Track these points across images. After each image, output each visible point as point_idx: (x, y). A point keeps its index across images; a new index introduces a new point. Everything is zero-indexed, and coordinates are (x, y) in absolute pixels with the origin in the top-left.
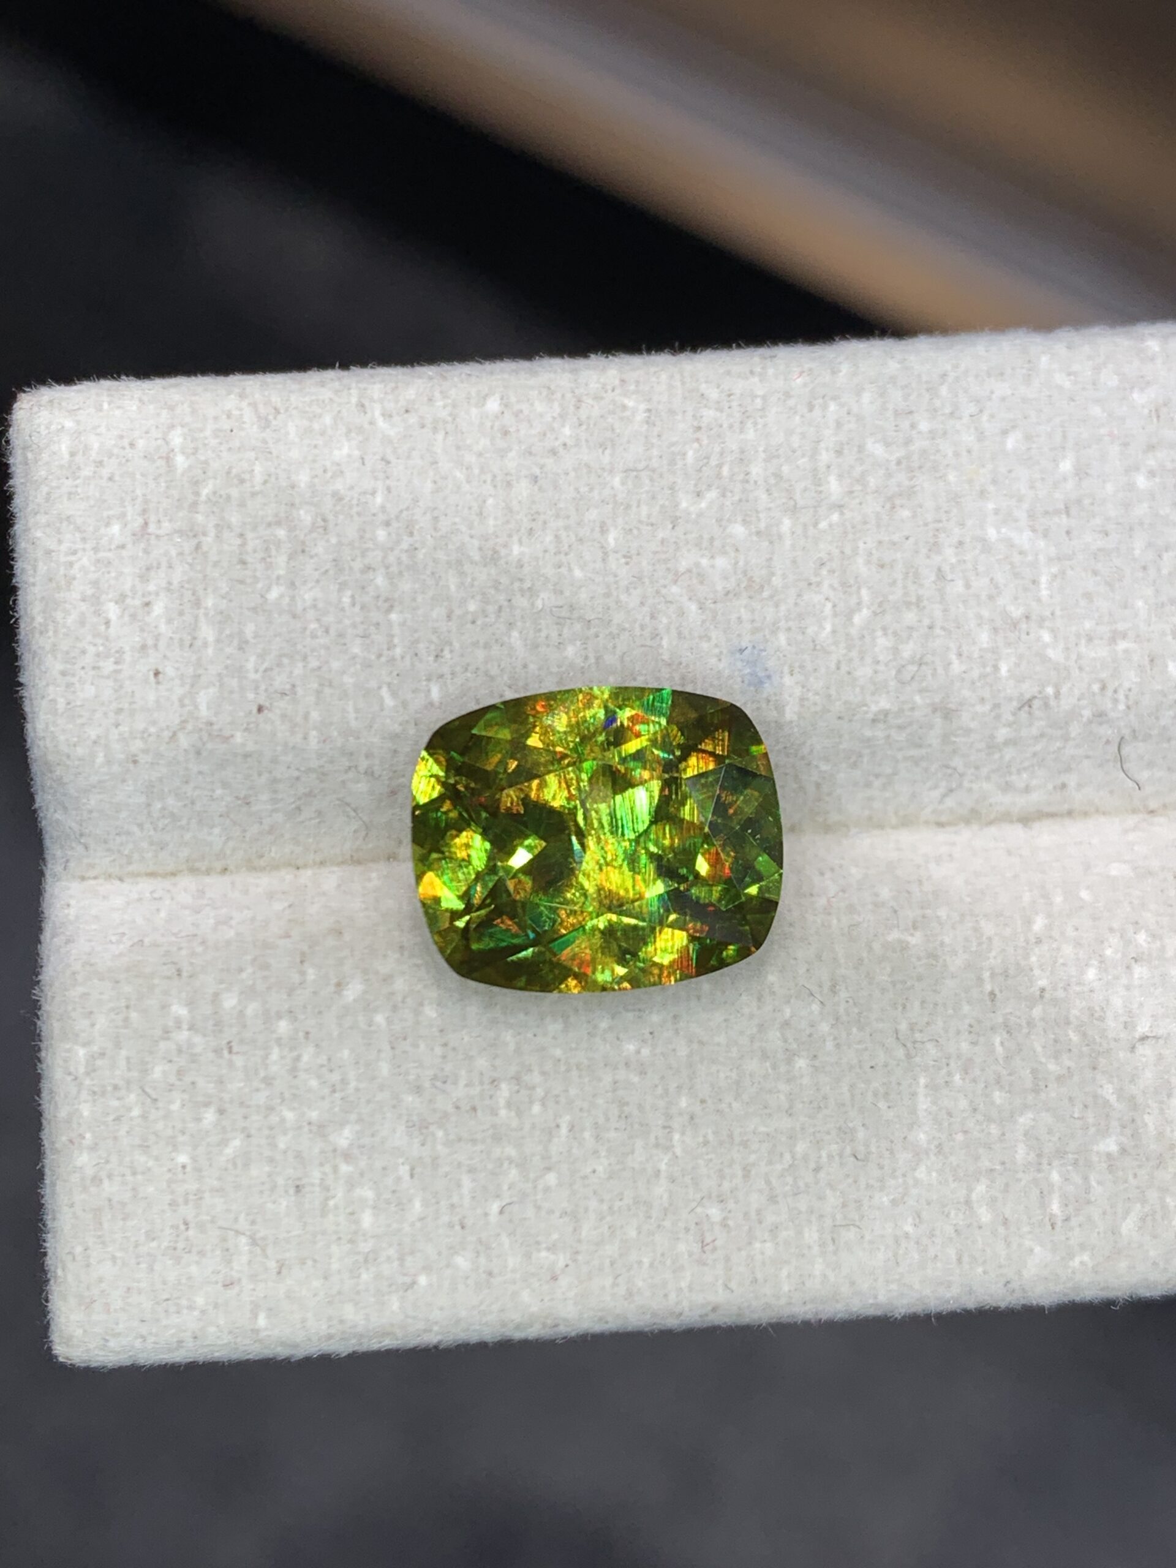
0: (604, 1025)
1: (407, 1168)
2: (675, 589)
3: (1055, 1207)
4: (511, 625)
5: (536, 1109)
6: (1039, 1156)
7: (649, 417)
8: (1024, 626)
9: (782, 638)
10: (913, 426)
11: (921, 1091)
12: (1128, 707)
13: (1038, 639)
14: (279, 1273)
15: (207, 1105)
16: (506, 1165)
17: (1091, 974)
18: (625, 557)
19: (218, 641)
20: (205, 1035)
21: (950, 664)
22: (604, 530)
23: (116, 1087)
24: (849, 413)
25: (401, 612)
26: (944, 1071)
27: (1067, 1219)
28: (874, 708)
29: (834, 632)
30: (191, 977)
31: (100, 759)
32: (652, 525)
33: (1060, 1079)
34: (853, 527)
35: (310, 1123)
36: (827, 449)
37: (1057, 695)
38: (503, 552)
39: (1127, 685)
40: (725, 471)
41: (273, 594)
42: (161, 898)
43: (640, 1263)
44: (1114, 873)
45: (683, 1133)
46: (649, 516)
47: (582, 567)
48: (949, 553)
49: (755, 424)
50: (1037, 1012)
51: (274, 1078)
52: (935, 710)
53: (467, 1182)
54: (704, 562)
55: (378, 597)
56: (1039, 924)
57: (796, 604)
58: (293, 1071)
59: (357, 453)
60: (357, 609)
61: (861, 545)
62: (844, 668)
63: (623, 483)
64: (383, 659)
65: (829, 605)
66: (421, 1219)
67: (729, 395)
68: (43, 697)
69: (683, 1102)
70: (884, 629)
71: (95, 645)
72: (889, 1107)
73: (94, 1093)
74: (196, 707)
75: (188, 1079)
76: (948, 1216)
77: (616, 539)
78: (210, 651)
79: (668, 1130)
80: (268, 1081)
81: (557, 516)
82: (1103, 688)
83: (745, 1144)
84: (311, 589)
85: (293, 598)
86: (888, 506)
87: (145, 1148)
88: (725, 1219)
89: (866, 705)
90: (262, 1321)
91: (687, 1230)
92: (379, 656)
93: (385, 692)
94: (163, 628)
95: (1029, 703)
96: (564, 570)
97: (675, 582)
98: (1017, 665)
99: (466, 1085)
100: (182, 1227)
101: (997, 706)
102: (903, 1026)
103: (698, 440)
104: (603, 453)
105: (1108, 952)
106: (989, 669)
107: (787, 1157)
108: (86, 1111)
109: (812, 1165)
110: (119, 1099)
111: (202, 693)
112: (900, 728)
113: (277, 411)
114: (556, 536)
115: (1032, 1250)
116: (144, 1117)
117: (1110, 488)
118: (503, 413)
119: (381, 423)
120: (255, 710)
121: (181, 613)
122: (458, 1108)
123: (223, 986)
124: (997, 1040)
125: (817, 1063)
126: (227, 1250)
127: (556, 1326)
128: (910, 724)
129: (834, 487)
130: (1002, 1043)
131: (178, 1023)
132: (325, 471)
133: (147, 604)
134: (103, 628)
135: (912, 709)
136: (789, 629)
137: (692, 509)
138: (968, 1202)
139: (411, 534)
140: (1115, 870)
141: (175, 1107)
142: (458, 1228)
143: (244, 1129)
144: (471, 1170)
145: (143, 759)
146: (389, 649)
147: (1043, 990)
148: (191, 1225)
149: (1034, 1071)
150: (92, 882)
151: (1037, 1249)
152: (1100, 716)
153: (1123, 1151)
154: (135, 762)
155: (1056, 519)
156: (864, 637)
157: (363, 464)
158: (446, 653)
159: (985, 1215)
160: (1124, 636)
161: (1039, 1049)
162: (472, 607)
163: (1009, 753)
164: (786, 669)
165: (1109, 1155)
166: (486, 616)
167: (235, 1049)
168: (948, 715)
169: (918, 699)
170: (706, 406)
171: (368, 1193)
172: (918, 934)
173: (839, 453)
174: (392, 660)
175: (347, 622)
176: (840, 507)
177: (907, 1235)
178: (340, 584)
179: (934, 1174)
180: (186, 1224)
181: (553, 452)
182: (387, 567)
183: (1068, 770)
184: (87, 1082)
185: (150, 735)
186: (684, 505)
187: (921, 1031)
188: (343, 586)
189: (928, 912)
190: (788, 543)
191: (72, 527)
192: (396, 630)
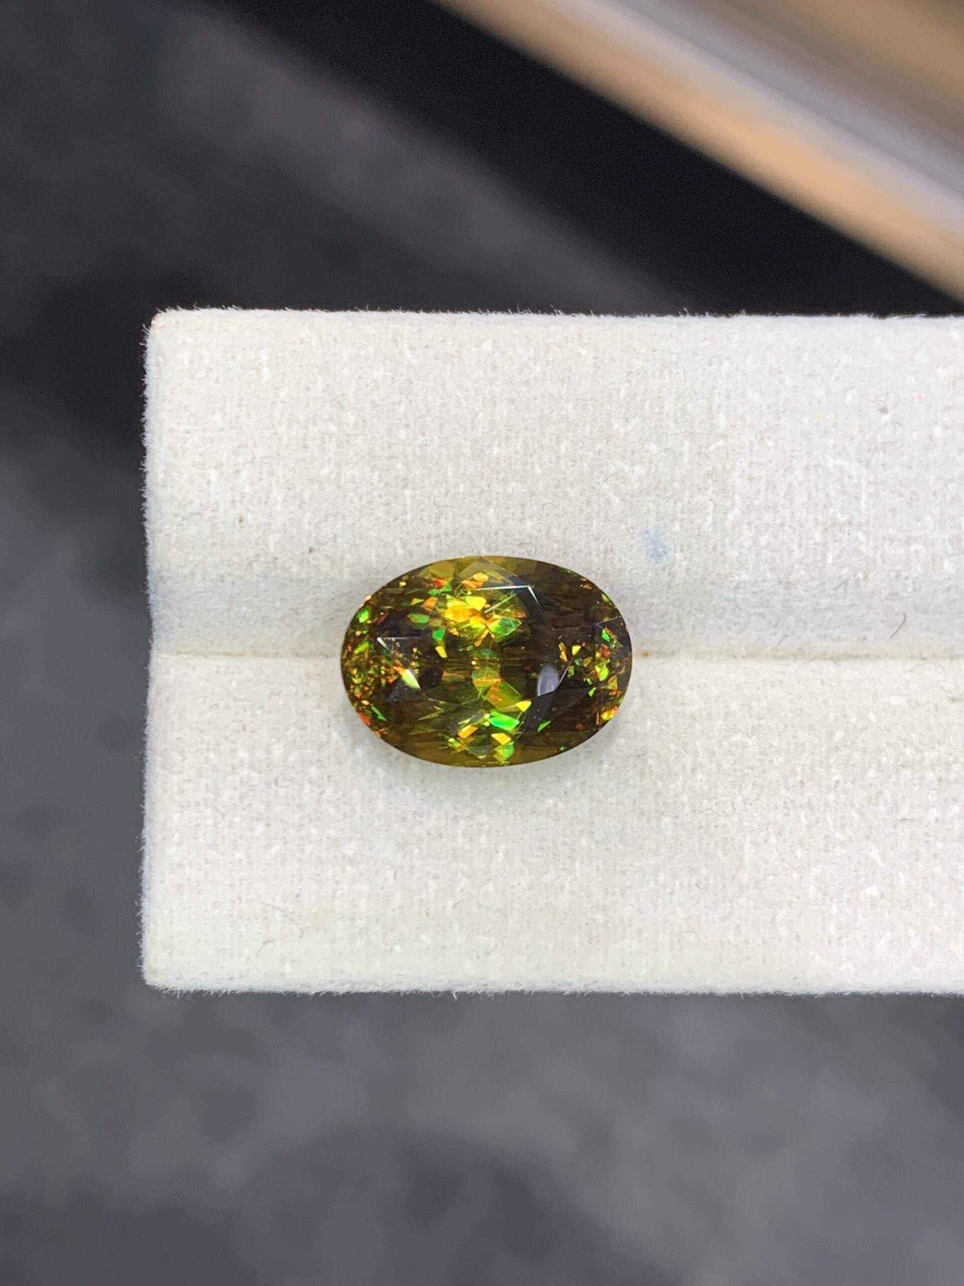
0: (533, 785)
1: (392, 872)
2: (605, 486)
3: (832, 929)
4: (489, 504)
5: (483, 839)
6: (825, 894)
7: (596, 363)
8: (847, 529)
9: (677, 527)
10: (781, 382)
11: (747, 845)
12: (914, 590)
13: (856, 538)
14: (301, 937)
15: (259, 820)
16: (460, 875)
17: (871, 773)
18: (571, 460)
19: (284, 500)
20: (260, 773)
21: (792, 551)
22: (558, 441)
23: (198, 804)
24: (737, 369)
25: (414, 489)
26: (764, 833)
27: (840, 938)
28: (737, 578)
29: (714, 524)
30: (251, 731)
31: (199, 576)
32: (592, 439)
33: (842, 843)
34: (734, 450)
35: (328, 838)
36: (720, 394)
37: (866, 578)
38: (487, 452)
39: (914, 575)
40: (647, 403)
41: (324, 471)
42: (232, 673)
43: (546, 947)
44: (893, 703)
45: (582, 863)
46: (591, 433)
47: (541, 465)
48: (799, 474)
49: (671, 372)
50: (832, 797)
51: (305, 806)
52: (780, 583)
53: (432, 884)
54: (627, 468)
55: (397, 477)
56: (838, 736)
57: (689, 502)
58: (319, 801)
59: (389, 374)
60: (382, 485)
61: (738, 464)
62: (719, 549)
63: (575, 409)
64: (399, 521)
65: (711, 504)
66: (400, 907)
67: (654, 351)
68: (161, 531)
69: (584, 842)
70: (749, 524)
71: (200, 498)
72: (724, 854)
73: (182, 806)
74: (267, 545)
75: (246, 802)
76: (759, 930)
77: (567, 449)
78: (279, 508)
79: (572, 859)
80: (301, 806)
81: (526, 428)
82: (898, 576)
83: (623, 873)
84: (353, 467)
85: (338, 474)
86: (759, 437)
87: (214, 846)
88: (607, 922)
89: (732, 576)
90: (287, 968)
91: (580, 927)
92: (396, 519)
93: (398, 544)
94: (248, 490)
95: (846, 583)
96: (528, 467)
97: (606, 481)
98: (839, 556)
99: (437, 819)
100: (238, 901)
101: (823, 584)
102: (739, 800)
103: (629, 381)
104: (562, 385)
105: (884, 759)
106: (819, 558)
107: (652, 884)
108: (176, 818)
109: (669, 890)
110: (199, 812)
111: (271, 537)
112: (754, 593)
113: (335, 340)
114: (525, 442)
115: (813, 957)
116: (216, 825)
117: (915, 436)
118: (494, 353)
119: (408, 354)
120: (307, 550)
121: (260, 479)
122: (429, 834)
123: (274, 740)
124: (802, 814)
125: (678, 821)
126: (267, 919)
127: (486, 985)
128: (762, 591)
129: (722, 421)
130: (806, 817)
131: (242, 762)
132: (367, 386)
133: (237, 472)
134: (205, 486)
135: (764, 581)
136: (683, 520)
137: (622, 430)
138: (773, 922)
139: (424, 434)
140: (895, 701)
141: (237, 820)
142: (424, 915)
143: (283, 838)
144: (436, 877)
145: (228, 579)
146: (402, 514)
147: (837, 782)
148: (244, 900)
149: (826, 837)
150: (185, 656)
151: (818, 957)
152: (893, 595)
153: (882, 895)
154: (222, 581)
155: (876, 455)
156: (734, 528)
157: (394, 383)
158: (442, 520)
159: (783, 932)
160: (915, 540)
161: (830, 822)
162: (462, 488)
163: (830, 615)
164: (678, 548)
165: (872, 897)
166: (472, 496)
167: (280, 783)
168: (788, 586)
169: (768, 574)
170: (637, 358)
171: (365, 888)
172: (754, 737)
173: (728, 397)
174: (404, 523)
175: (376, 494)
176: (725, 436)
177: (729, 942)
178: (372, 467)
179: (751, 903)
180: (240, 899)
181: (527, 383)
182: (406, 457)
183: (869, 629)
184: (177, 798)
185: (234, 564)
186: (616, 427)
187: (751, 804)
188: (374, 467)
189: (763, 722)
190: (686, 459)
191: (187, 413)
192: (408, 501)
